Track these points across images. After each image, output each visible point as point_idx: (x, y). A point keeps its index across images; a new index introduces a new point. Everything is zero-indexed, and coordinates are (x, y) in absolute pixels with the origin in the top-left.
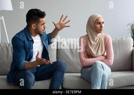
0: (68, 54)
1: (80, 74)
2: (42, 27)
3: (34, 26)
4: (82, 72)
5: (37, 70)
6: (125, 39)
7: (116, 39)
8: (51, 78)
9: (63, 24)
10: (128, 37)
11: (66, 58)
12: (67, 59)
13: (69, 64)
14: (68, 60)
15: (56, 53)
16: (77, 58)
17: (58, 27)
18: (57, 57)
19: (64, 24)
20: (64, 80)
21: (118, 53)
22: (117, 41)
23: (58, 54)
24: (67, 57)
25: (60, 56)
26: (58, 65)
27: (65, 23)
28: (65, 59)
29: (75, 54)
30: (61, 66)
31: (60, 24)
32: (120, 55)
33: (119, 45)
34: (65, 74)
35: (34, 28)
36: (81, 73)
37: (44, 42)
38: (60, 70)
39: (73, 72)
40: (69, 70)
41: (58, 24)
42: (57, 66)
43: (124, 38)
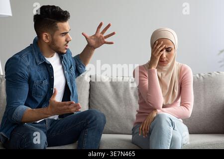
0: (110, 99)
1: (130, 137)
2: (63, 39)
3: (47, 37)
4: (135, 132)
5: (51, 125)
6: (216, 74)
7: (199, 75)
8: (77, 141)
9: (101, 38)
10: (221, 72)
11: (105, 105)
12: (108, 108)
13: (112, 117)
14: (110, 110)
15: (87, 96)
16: (126, 106)
17: (93, 42)
18: (89, 104)
19: (103, 39)
20: (101, 145)
21: (202, 101)
22: (202, 78)
23: (91, 98)
24: (109, 104)
25: (96, 102)
26: (91, 117)
27: (106, 37)
28: (104, 107)
29: (122, 99)
30: (95, 119)
31: (97, 37)
32: (205, 104)
33: (204, 85)
34: (103, 135)
35: (47, 41)
36: (133, 134)
37: (66, 72)
38: (94, 127)
39: (118, 131)
40: (110, 129)
41: (93, 37)
42: (89, 119)
43: (214, 74)
